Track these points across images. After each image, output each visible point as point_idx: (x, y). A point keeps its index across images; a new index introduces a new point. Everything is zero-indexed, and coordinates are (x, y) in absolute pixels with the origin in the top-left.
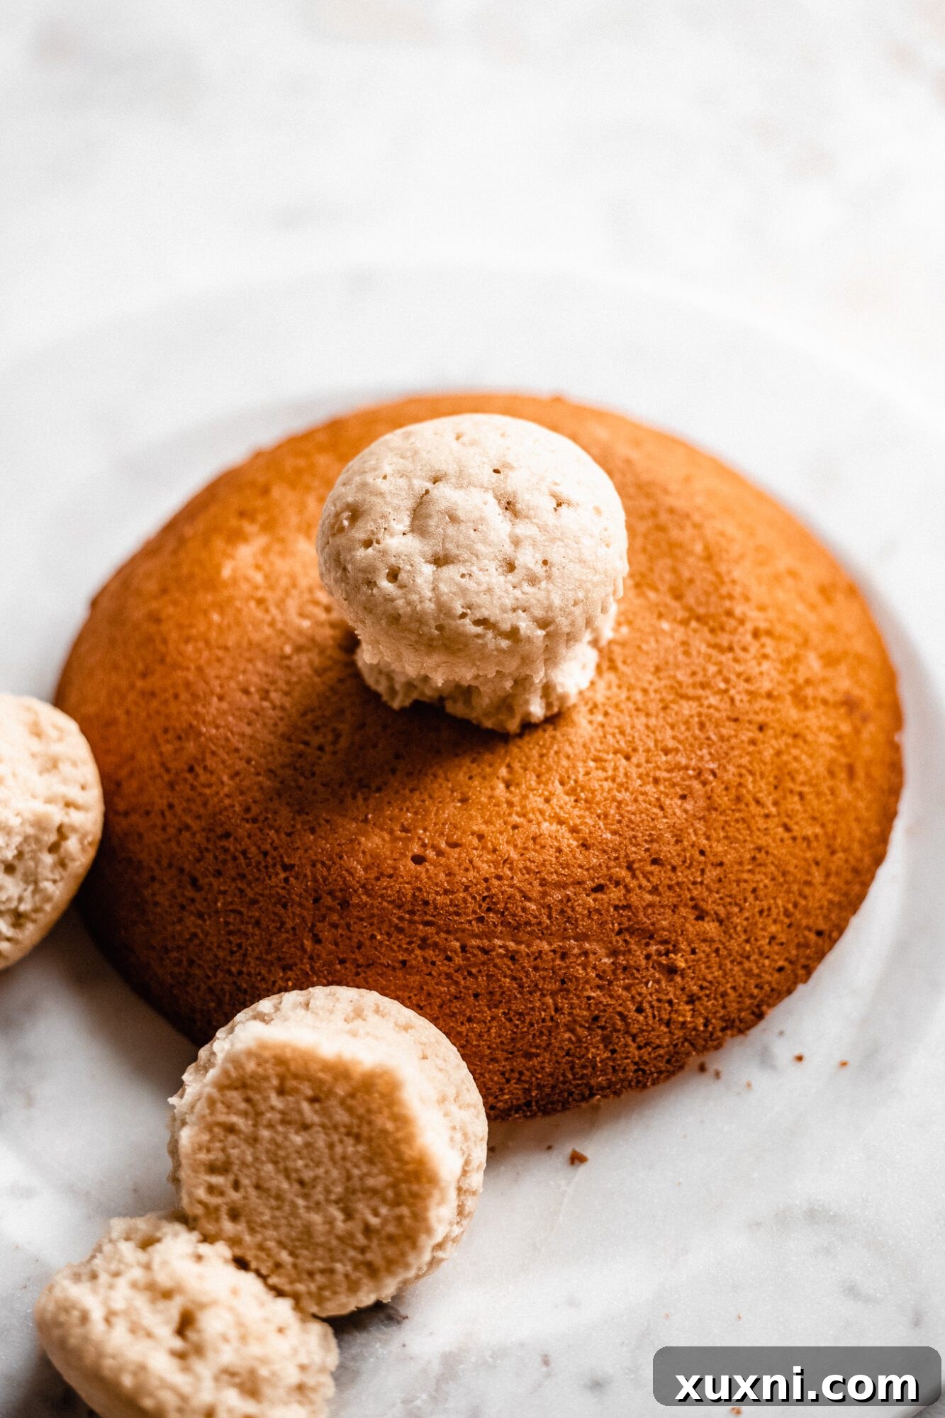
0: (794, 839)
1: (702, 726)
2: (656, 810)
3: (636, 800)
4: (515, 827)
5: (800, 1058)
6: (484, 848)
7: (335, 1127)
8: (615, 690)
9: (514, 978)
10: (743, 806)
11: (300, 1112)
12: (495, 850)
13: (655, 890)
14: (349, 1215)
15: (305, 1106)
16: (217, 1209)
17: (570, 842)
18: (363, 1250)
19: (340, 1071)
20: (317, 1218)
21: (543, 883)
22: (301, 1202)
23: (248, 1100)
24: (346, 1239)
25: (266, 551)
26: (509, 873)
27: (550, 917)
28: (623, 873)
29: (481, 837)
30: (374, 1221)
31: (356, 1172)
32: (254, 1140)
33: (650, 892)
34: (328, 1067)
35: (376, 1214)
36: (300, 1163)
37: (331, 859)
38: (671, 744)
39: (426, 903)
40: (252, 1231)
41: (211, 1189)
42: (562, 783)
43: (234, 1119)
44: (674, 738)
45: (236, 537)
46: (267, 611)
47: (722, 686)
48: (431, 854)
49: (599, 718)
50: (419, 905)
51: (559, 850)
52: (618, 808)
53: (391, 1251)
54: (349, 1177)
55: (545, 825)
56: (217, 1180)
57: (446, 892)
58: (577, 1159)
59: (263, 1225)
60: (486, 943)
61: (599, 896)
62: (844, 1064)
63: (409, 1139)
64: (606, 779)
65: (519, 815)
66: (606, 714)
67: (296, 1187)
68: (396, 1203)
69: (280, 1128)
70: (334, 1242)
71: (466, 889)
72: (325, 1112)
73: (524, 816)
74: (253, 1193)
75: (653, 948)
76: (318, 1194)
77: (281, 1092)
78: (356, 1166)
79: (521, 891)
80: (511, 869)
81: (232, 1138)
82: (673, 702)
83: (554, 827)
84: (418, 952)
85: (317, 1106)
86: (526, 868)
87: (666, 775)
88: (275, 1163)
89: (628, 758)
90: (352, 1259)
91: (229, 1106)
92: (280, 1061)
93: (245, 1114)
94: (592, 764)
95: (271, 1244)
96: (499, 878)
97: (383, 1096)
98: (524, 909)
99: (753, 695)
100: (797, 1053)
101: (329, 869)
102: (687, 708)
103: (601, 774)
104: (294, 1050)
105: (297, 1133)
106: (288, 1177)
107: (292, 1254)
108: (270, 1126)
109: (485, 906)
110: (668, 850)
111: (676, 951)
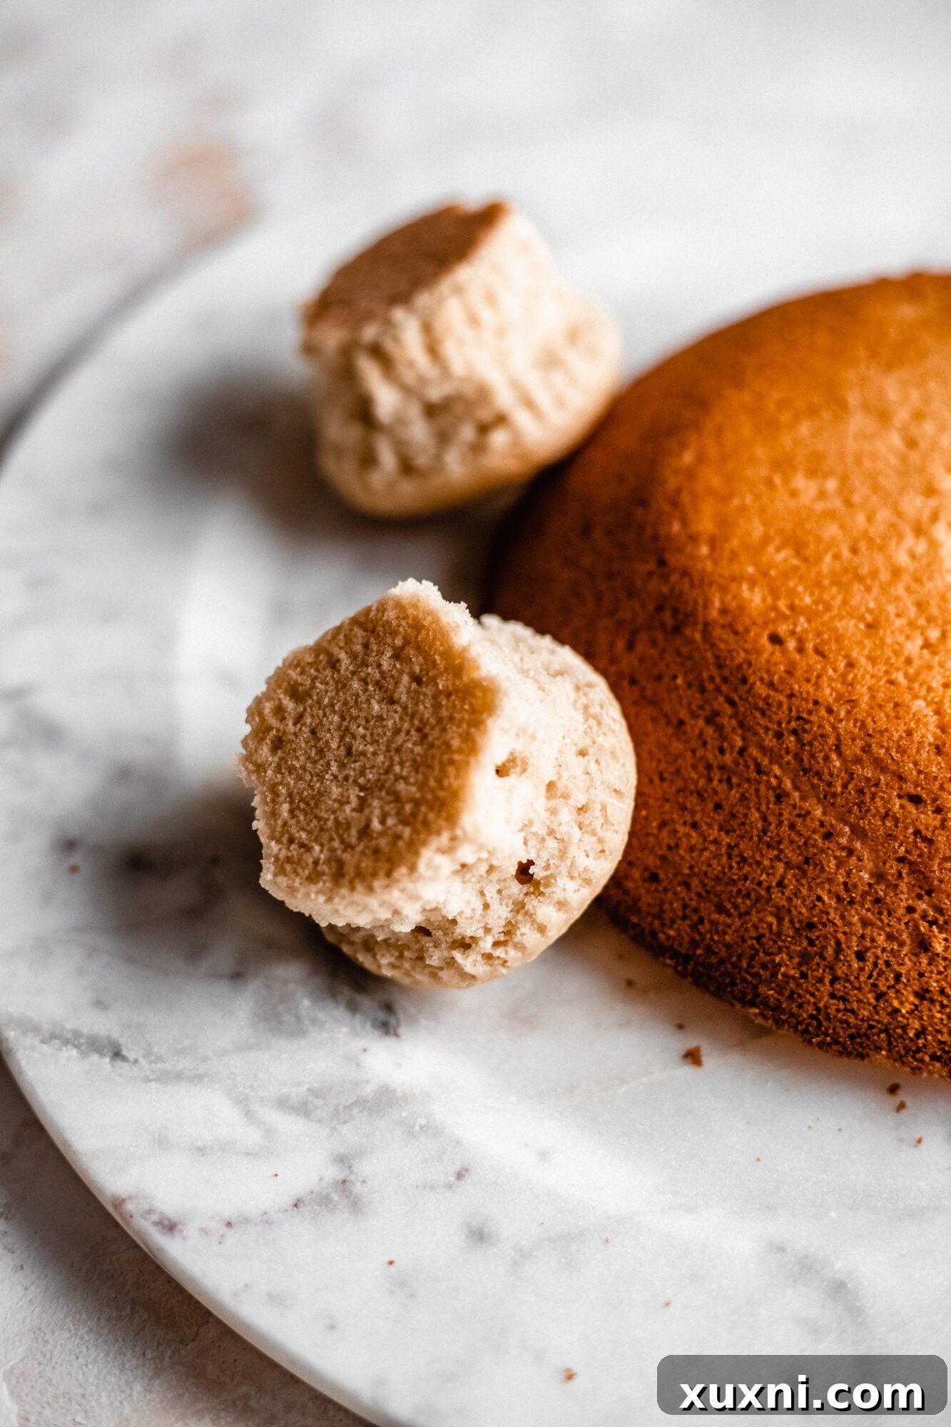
4: (891, 682)
6: (843, 676)
7: (413, 716)
11: (397, 683)
12: (850, 685)
14: (362, 806)
15: (405, 681)
17: (928, 735)
18: (346, 848)
20: (335, 791)
21: (866, 750)
22: (334, 768)
23: (366, 646)
24: (341, 827)
26: (843, 714)
27: (844, 786)
29: (850, 665)
30: (376, 825)
31: (397, 769)
32: (342, 685)
34: (448, 653)
35: (383, 822)
36: (361, 731)
39: (744, 681)
40: (278, 769)
48: (791, 645)
50: (735, 677)
53: (366, 864)
54: (388, 771)
56: (289, 704)
59: (290, 770)
60: (766, 762)
67: (343, 751)
69: (371, 688)
70: (330, 824)
71: (790, 699)
72: (415, 697)
74: (305, 733)
76: (352, 771)
77: (397, 656)
78: (402, 764)
79: (838, 738)
80: (848, 712)
81: (328, 672)
85: (414, 685)
86: (863, 723)
88: (343, 718)
90: (332, 850)
91: (348, 640)
92: (417, 626)
93: (354, 657)
95: (282, 790)
96: (829, 712)
98: (826, 759)
105: (380, 701)
106: (342, 738)
108: (365, 681)
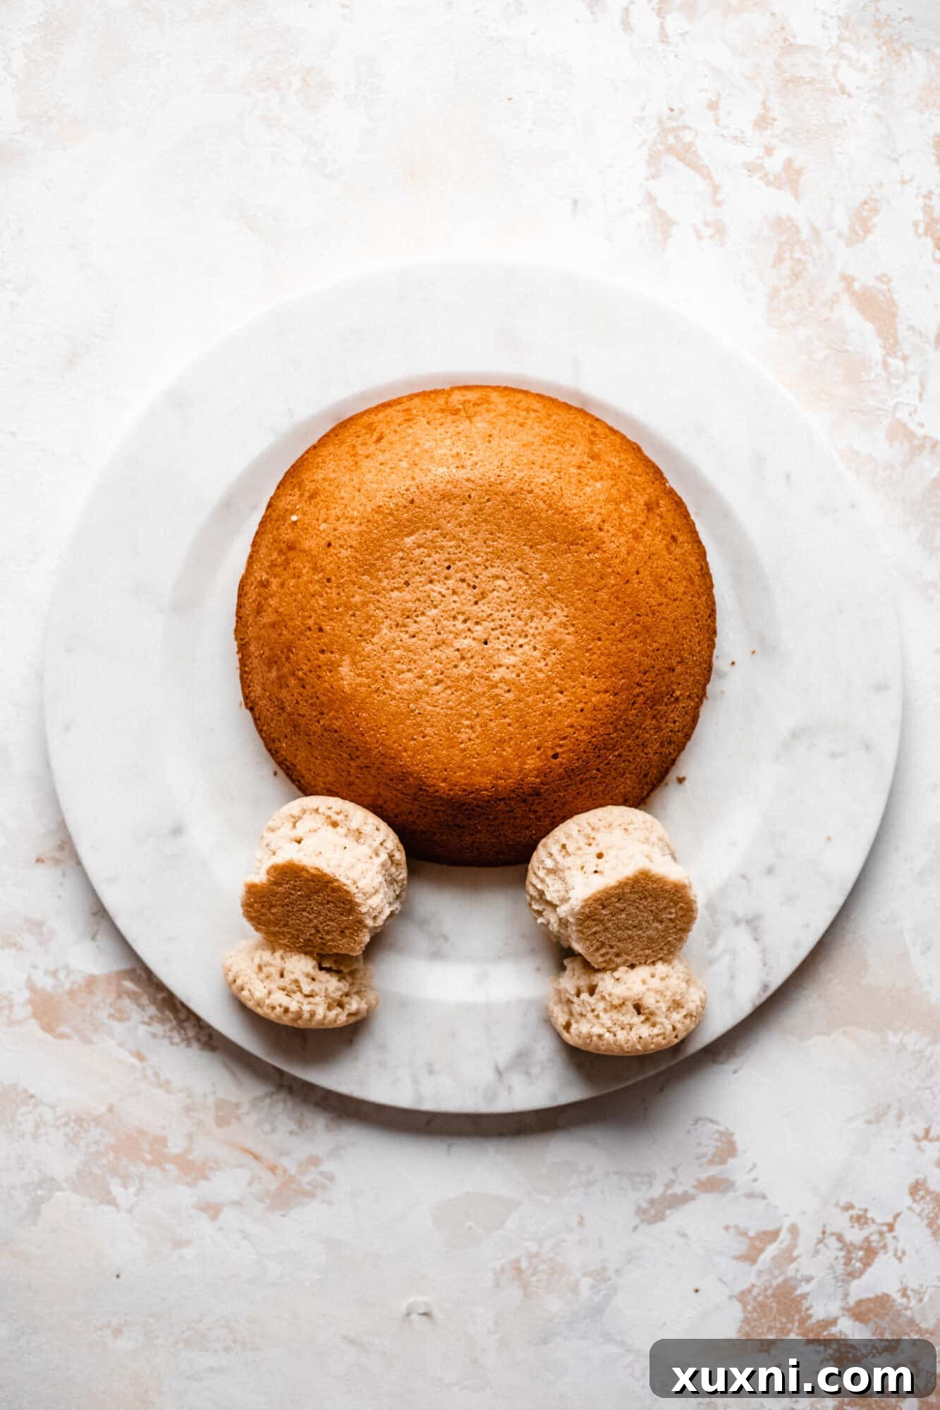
0: (681, 600)
1: (617, 598)
2: (630, 654)
3: (620, 657)
4: (582, 710)
5: (733, 663)
6: (577, 730)
7: (634, 901)
8: (566, 609)
9: (624, 762)
10: (657, 614)
11: (617, 908)
12: (583, 727)
13: (653, 682)
14: (661, 922)
15: (618, 905)
16: (610, 959)
17: (608, 698)
18: (675, 927)
19: (622, 885)
20: (650, 932)
21: (611, 723)
22: (640, 932)
23: (594, 920)
24: (666, 929)
25: (354, 663)
26: (596, 732)
27: (623, 731)
28: (638, 690)
29: (572, 726)
30: (673, 916)
31: (653, 908)
32: (606, 929)
33: (652, 684)
34: (616, 888)
35: (671, 913)
36: (630, 922)
37: (519, 784)
38: (612, 618)
39: (572, 770)
40: (628, 955)
41: (602, 955)
42: (583, 674)
43: (594, 930)
44: (611, 614)
45: (333, 667)
46: (384, 694)
47: (610, 570)
48: (559, 750)
49: (572, 629)
50: (569, 773)
51: (608, 706)
52: (615, 667)
53: (686, 919)
54: (652, 911)
55: (593, 699)
56: (603, 951)
57: (578, 760)
58: (681, 780)
59: (632, 949)
60: (607, 762)
61: (636, 706)
62: (753, 652)
63: (665, 883)
64: (600, 657)
65: (579, 703)
66: (573, 625)
67: (635, 929)
68: (676, 903)
69: (614, 918)
70: (662, 934)
71: (585, 752)
72: (626, 901)
73: (581, 702)
74: (620, 944)
75: (666, 700)
76: (645, 925)
77: (604, 907)
78: (652, 906)
79: (605, 734)
80: (596, 729)
81: (597, 936)
82: (596, 596)
83: (598, 697)
84: (581, 786)
85: (622, 901)
86: (600, 724)
87: (622, 635)
88: (620, 929)
89: (599, 639)
90: (673, 933)
91: (588, 927)
92: (596, 901)
93: (597, 925)
94: (587, 654)
95: (640, 953)
96: (594, 737)
97: (644, 879)
98: (612, 739)
99: (624, 562)
100: (730, 662)
101: (522, 788)
102: (603, 594)
103: (595, 657)
104: (599, 892)
105: (621, 914)
106: (629, 929)
107: (649, 949)
108: (609, 920)
109: (597, 751)
110: (647, 662)
111: (674, 692)
